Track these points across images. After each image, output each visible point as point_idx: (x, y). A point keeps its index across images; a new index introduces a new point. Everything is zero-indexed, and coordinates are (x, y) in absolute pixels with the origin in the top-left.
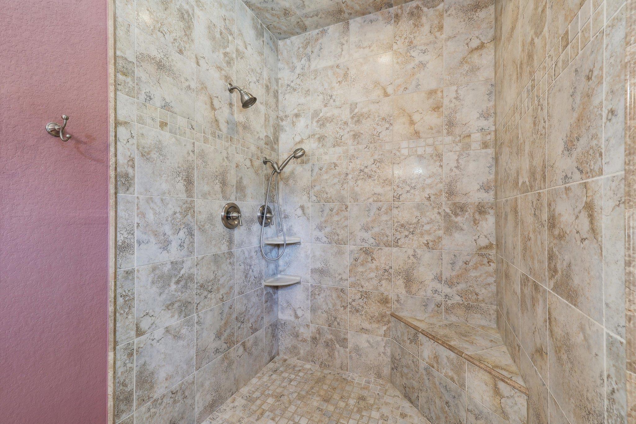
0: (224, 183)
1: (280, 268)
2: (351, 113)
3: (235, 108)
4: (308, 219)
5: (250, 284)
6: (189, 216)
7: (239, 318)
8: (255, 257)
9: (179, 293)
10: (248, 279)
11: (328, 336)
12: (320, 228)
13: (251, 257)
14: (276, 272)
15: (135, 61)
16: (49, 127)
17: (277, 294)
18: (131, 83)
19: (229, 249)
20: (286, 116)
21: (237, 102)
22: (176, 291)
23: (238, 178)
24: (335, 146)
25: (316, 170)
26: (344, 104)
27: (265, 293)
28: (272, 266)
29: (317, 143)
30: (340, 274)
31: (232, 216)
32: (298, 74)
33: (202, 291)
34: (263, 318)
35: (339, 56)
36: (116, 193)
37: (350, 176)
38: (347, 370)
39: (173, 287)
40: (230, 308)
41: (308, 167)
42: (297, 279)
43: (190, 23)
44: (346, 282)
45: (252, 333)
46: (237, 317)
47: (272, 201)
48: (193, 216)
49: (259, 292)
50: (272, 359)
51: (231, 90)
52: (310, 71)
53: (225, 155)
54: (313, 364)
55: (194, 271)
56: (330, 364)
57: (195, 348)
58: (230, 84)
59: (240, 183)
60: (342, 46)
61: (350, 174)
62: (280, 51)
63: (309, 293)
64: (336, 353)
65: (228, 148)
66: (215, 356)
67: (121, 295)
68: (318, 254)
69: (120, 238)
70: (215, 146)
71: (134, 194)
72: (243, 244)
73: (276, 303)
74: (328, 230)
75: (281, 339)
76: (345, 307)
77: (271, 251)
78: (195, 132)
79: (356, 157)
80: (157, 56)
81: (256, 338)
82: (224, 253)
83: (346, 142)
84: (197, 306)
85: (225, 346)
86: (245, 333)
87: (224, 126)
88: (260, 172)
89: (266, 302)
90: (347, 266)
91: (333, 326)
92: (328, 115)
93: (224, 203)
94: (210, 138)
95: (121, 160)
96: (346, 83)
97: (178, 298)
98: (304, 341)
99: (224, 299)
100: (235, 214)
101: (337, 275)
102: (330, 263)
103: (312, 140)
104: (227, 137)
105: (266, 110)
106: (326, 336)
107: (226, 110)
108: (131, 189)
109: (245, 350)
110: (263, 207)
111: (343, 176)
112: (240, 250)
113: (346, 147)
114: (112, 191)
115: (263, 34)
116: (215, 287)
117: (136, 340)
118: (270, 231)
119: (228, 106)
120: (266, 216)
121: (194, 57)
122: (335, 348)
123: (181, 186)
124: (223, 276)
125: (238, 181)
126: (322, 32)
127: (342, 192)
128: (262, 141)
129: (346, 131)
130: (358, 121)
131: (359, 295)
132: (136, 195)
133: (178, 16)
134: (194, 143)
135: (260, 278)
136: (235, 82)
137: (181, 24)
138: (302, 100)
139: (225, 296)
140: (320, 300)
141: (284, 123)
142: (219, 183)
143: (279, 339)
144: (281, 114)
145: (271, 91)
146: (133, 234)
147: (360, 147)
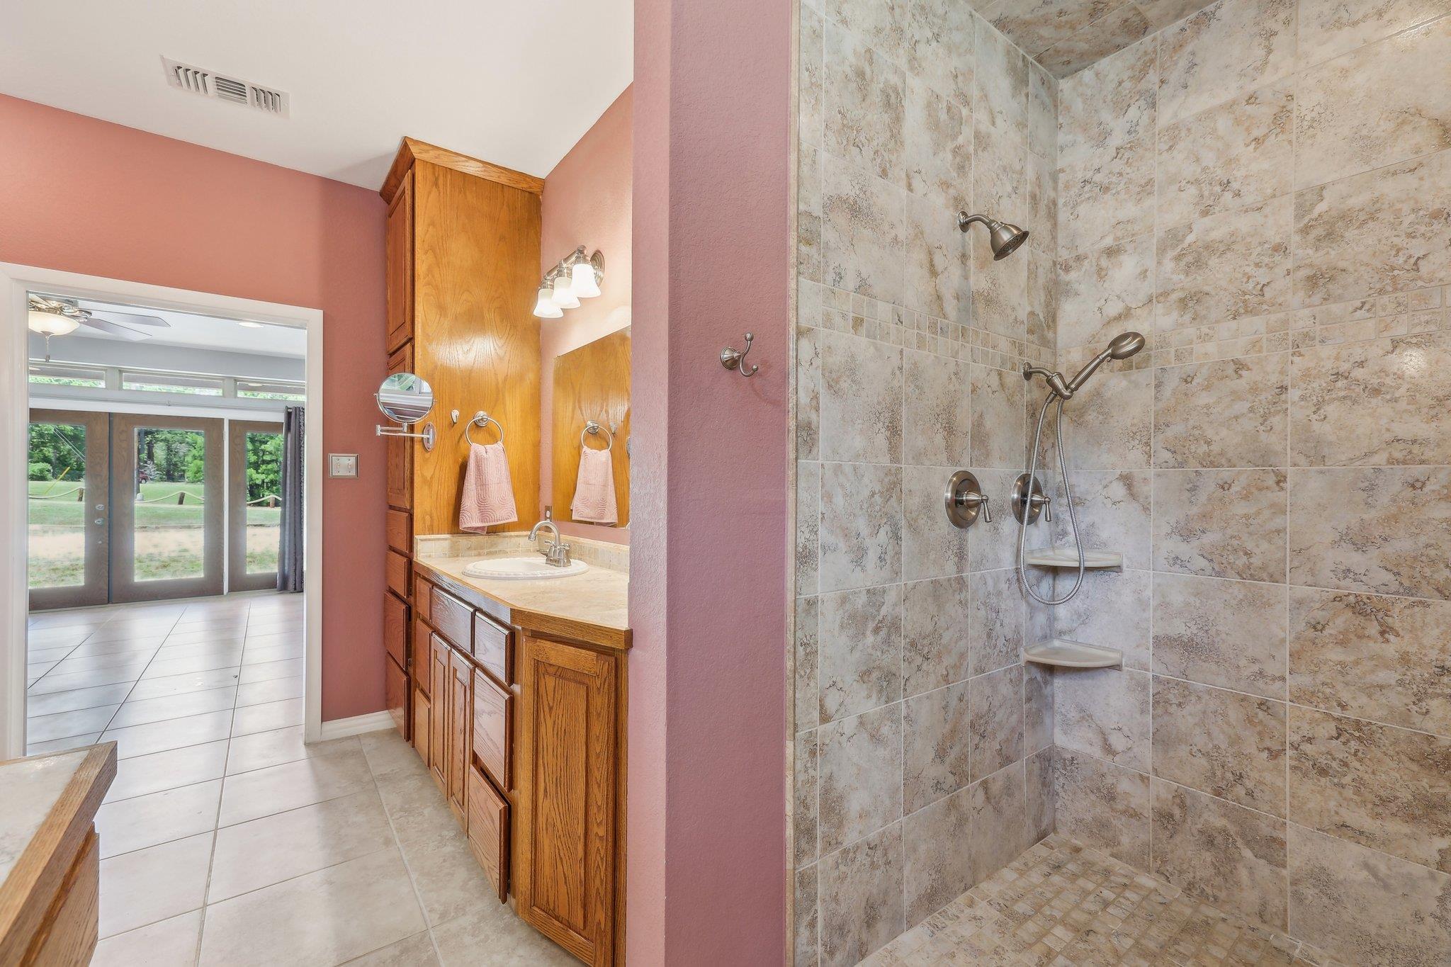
0: (950, 430)
1: (1060, 625)
2: (1298, 217)
3: (972, 263)
4: (1146, 509)
5: (996, 654)
6: (893, 501)
7: (977, 727)
8: (1006, 593)
9: (879, 653)
10: (994, 641)
11: (1212, 819)
12: (1186, 533)
13: (999, 593)
14: (1048, 632)
15: (821, 215)
16: (727, 355)
17: (1052, 684)
18: (816, 256)
19: (958, 572)
20: (1078, 258)
21: (974, 249)
22: (873, 647)
23: (976, 415)
24: (1240, 315)
25: (1172, 383)
26: (1274, 196)
27: (1025, 678)
28: (1041, 618)
29: (1175, 315)
30: (1254, 661)
31: (967, 501)
32: (1117, 149)
33: (913, 653)
34: (1021, 735)
35: (1256, 69)
36: (797, 459)
37: (1293, 394)
38: (1284, 928)
39: (870, 639)
40: (961, 700)
41: (1145, 377)
42: (1113, 658)
43: (900, 108)
44: (1278, 684)
45: (1002, 766)
46: (971, 722)
47: (1042, 465)
48: (899, 500)
49: (1014, 674)
50: (1041, 837)
51: (964, 227)
52: (1154, 134)
53: (952, 367)
54: (1162, 880)
55: (902, 611)
56: (1222, 895)
57: (902, 769)
58: (964, 213)
59: (979, 425)
60: (1267, 39)
61: (1293, 386)
62: (1061, 103)
63: (1147, 695)
64: (1243, 874)
65: (957, 353)
66: (934, 796)
67: (801, 643)
68: (1177, 599)
69: (801, 540)
70: (936, 351)
71: (818, 460)
72: (984, 562)
73: (1050, 706)
74: (1211, 538)
75: (1062, 794)
76: (1274, 755)
77: (1039, 581)
78: (904, 329)
79: (1318, 339)
80: (850, 193)
81: (1008, 777)
82: (949, 580)
83: (1280, 300)
84: (905, 685)
85: (951, 780)
86: (987, 762)
87: (951, 307)
88: (1018, 398)
89: (1029, 700)
90: (1283, 641)
91: (1229, 797)
92: (1216, 235)
93: (950, 471)
94: (928, 335)
95: (804, 398)
96: (1281, 137)
97: (877, 663)
98: (1134, 815)
99: (951, 678)
100: (973, 497)
101: (1243, 662)
102: (1220, 628)
103: (1159, 309)
104: (957, 329)
105: (1030, 253)
106: (1205, 816)
107: (955, 272)
108: (815, 451)
109: (988, 798)
110: (1025, 479)
111: (1266, 396)
112: (978, 574)
113: (1281, 315)
114: (792, 456)
115: (1028, 78)
116: (934, 651)
117: (821, 729)
118: (1037, 534)
119: (959, 262)
120: (1032, 501)
121: (904, 176)
122: (1236, 856)
123: (881, 440)
124: (948, 629)
125: (976, 423)
126: (1196, 22)
127: (1263, 437)
128: (1022, 326)
129: (1280, 271)
130: (1330, 236)
131: (1331, 728)
132: (820, 462)
133: (881, 104)
134: (901, 352)
135: (1015, 643)
136: (971, 205)
137: (886, 118)
138: (1130, 210)
139: (951, 672)
140: (1185, 719)
141: (1073, 275)
142: (941, 430)
143: (1058, 794)
144: (1064, 254)
145: (1042, 206)
146: (816, 534)
147: (1336, 308)
